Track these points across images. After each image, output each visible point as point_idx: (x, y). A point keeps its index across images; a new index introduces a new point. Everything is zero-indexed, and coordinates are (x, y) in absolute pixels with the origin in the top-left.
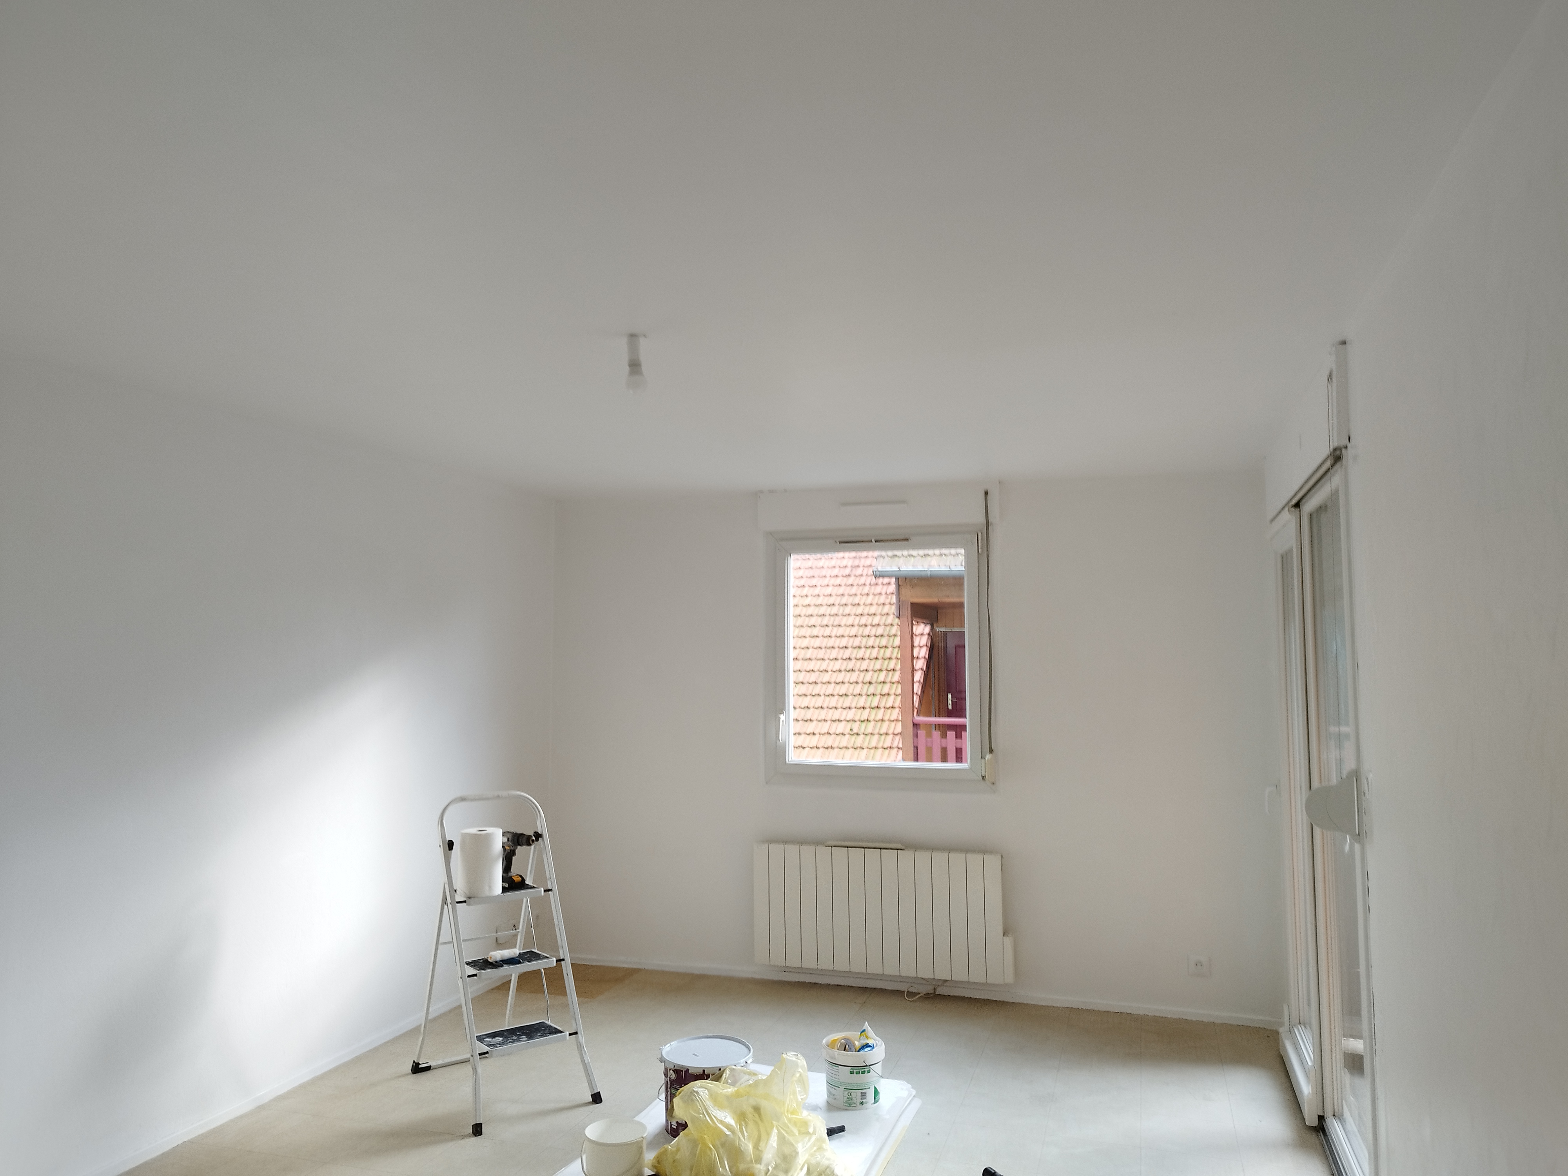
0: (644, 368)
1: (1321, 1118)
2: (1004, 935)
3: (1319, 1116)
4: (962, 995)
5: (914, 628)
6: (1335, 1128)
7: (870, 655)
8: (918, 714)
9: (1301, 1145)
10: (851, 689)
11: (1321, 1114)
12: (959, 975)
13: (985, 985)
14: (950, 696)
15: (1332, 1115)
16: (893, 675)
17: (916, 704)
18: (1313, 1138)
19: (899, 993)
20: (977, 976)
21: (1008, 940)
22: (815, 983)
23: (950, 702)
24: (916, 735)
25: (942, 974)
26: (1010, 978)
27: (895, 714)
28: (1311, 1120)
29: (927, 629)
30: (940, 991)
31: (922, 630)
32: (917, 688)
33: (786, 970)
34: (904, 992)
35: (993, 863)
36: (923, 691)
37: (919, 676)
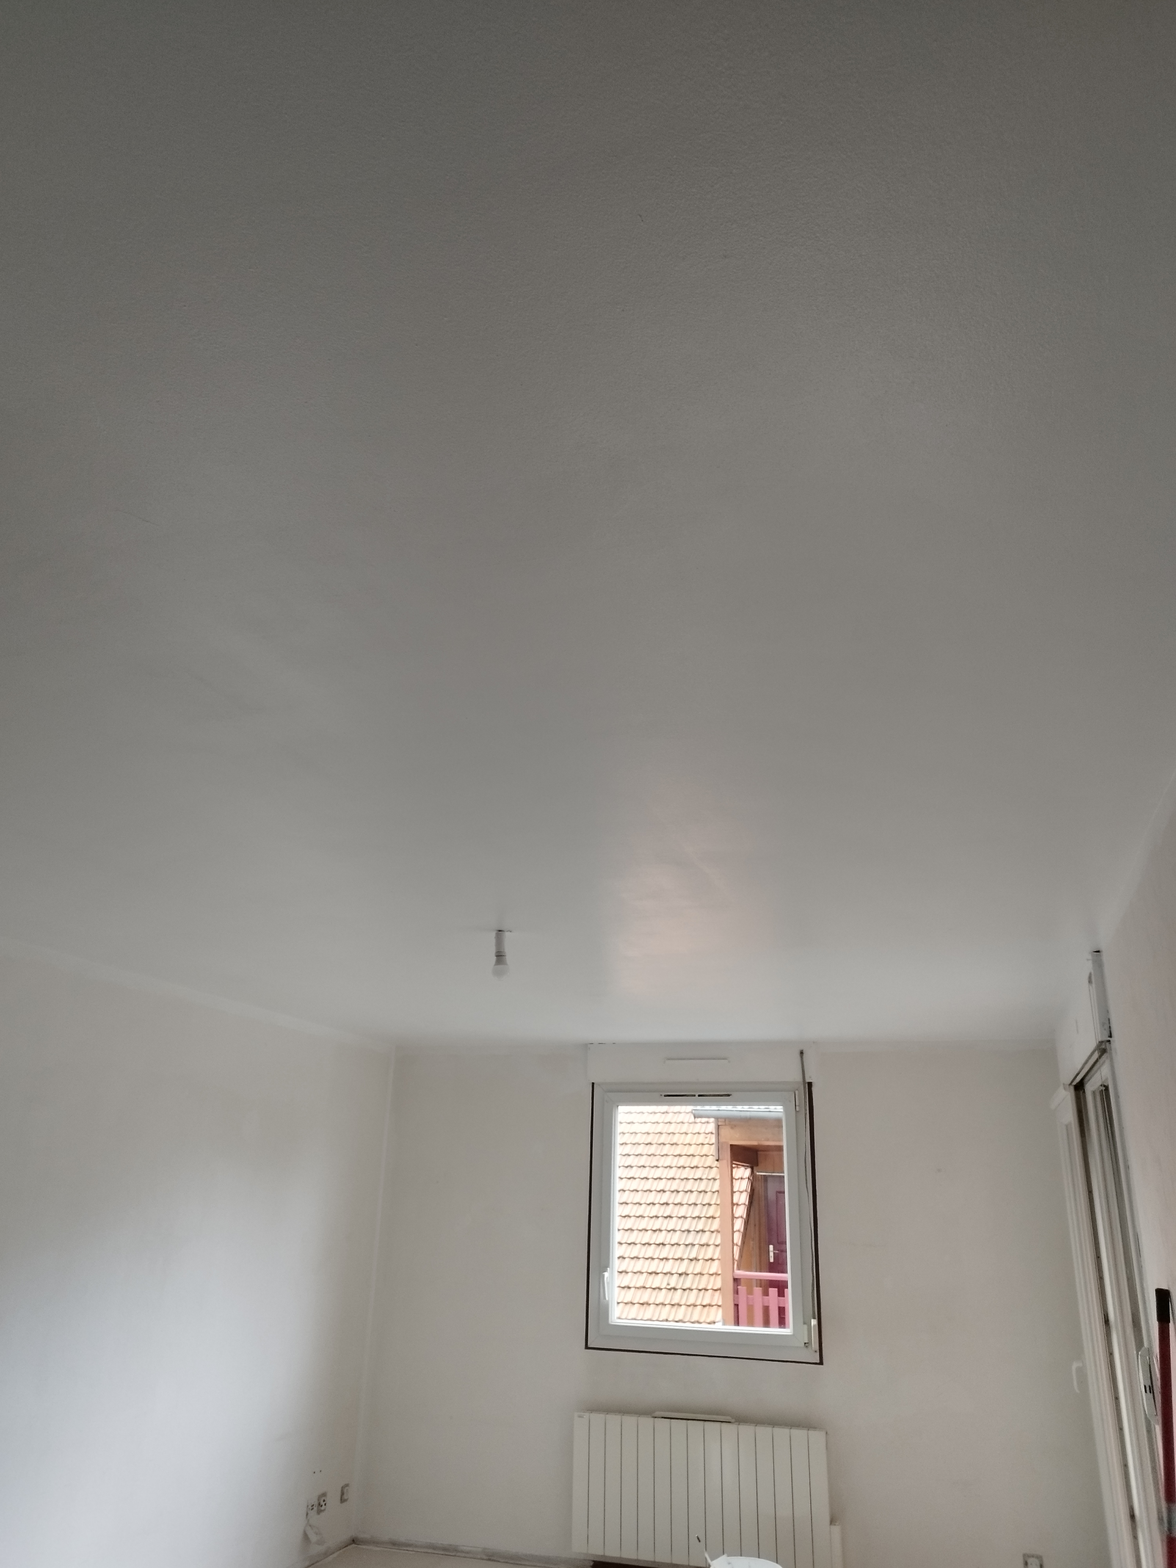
0: (509, 958)
2: (831, 1523)
5: (734, 1170)
7: (688, 1200)
8: (739, 1269)
14: (771, 1247)
16: (712, 1224)
17: (737, 1257)
21: (836, 1529)
23: (771, 1254)
24: (736, 1292)
27: (715, 1267)
29: (748, 1172)
31: (743, 1172)
32: (738, 1238)
35: (817, 1438)
36: (743, 1242)
37: (739, 1225)
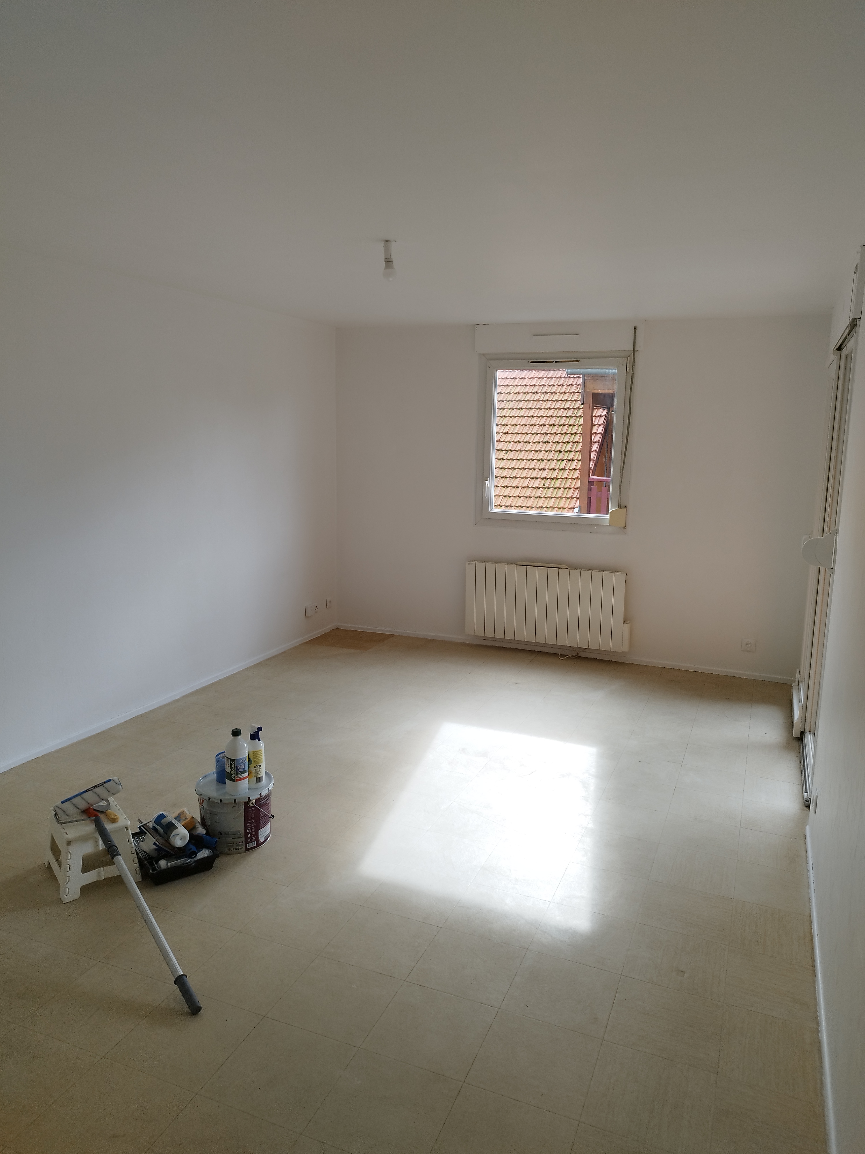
0: (395, 263)
1: (803, 733)
2: (624, 622)
3: (801, 732)
4: (595, 657)
5: (595, 411)
6: (809, 739)
7: (561, 431)
8: (593, 475)
9: (787, 747)
10: (546, 456)
11: (803, 731)
12: (594, 646)
13: (610, 652)
15: (809, 731)
16: (577, 446)
17: (592, 467)
18: (796, 744)
19: (555, 655)
20: (605, 647)
21: (626, 626)
22: (503, 647)
24: (590, 490)
25: (583, 645)
26: (626, 649)
27: (577, 474)
28: (796, 733)
29: (604, 413)
30: (581, 655)
31: (600, 413)
32: (593, 456)
33: (485, 638)
34: (558, 654)
35: (620, 578)
36: (598, 458)
37: (595, 447)
